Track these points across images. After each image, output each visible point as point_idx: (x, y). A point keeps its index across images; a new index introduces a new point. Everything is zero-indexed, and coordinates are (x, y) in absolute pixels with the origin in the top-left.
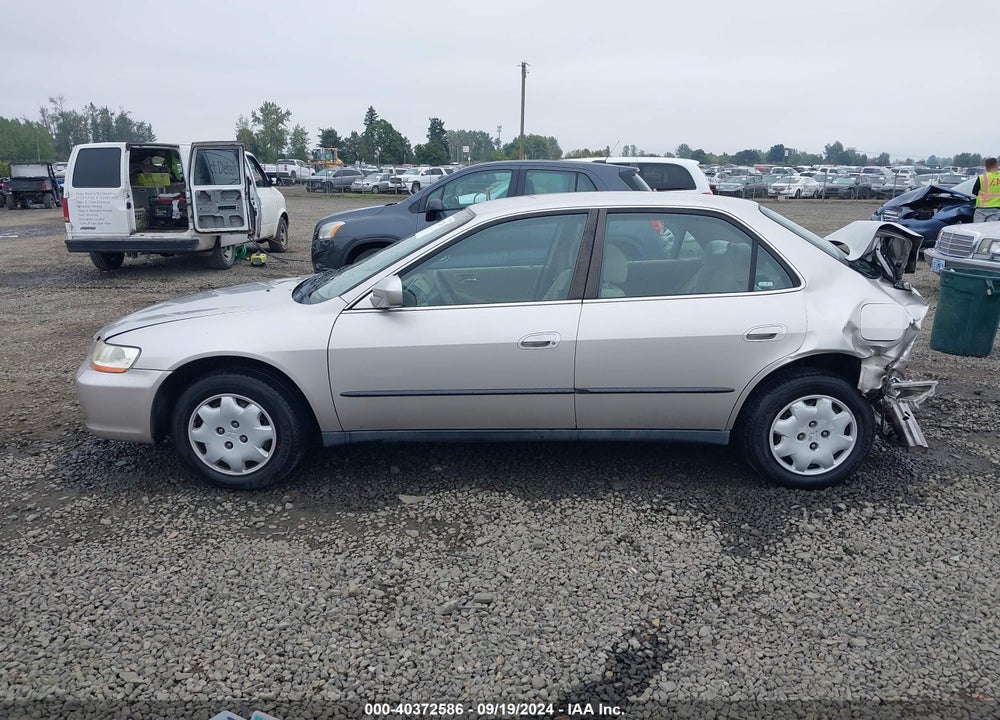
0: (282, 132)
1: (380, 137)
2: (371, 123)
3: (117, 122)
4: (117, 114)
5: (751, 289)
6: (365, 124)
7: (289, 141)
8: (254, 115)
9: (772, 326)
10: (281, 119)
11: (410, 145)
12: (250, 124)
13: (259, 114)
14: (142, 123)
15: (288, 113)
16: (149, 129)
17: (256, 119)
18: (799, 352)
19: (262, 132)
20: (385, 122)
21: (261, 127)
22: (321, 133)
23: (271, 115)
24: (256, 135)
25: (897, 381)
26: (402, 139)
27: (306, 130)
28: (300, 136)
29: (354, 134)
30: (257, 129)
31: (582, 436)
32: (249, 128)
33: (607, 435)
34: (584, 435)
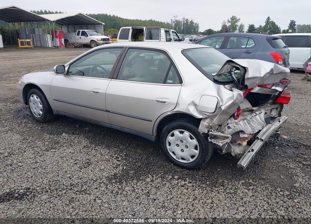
0: (236, 26)
1: (270, 27)
2: (268, 22)
3: (190, 23)
4: (190, 20)
5: (164, 83)
6: (265, 23)
7: (238, 29)
8: (228, 20)
9: (165, 98)
10: (236, 22)
11: (281, 30)
12: (227, 23)
13: (230, 20)
14: (197, 23)
15: (239, 19)
16: (198, 25)
17: (229, 21)
18: (174, 110)
19: (230, 25)
20: (273, 21)
21: (230, 24)
22: (249, 26)
23: (234, 20)
24: (228, 26)
25: (212, 132)
26: (278, 28)
27: (244, 25)
28: (242, 27)
29: (261, 26)
30: (228, 24)
31: (112, 127)
32: (226, 24)
33: (119, 128)
34: (113, 127)
